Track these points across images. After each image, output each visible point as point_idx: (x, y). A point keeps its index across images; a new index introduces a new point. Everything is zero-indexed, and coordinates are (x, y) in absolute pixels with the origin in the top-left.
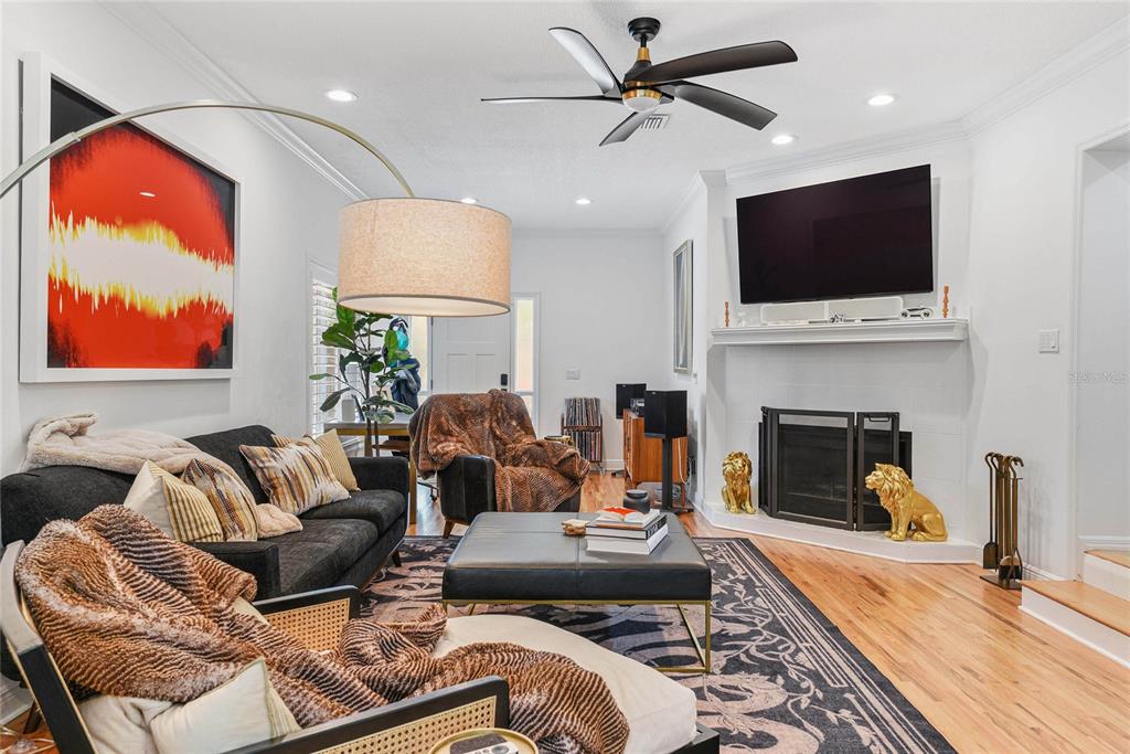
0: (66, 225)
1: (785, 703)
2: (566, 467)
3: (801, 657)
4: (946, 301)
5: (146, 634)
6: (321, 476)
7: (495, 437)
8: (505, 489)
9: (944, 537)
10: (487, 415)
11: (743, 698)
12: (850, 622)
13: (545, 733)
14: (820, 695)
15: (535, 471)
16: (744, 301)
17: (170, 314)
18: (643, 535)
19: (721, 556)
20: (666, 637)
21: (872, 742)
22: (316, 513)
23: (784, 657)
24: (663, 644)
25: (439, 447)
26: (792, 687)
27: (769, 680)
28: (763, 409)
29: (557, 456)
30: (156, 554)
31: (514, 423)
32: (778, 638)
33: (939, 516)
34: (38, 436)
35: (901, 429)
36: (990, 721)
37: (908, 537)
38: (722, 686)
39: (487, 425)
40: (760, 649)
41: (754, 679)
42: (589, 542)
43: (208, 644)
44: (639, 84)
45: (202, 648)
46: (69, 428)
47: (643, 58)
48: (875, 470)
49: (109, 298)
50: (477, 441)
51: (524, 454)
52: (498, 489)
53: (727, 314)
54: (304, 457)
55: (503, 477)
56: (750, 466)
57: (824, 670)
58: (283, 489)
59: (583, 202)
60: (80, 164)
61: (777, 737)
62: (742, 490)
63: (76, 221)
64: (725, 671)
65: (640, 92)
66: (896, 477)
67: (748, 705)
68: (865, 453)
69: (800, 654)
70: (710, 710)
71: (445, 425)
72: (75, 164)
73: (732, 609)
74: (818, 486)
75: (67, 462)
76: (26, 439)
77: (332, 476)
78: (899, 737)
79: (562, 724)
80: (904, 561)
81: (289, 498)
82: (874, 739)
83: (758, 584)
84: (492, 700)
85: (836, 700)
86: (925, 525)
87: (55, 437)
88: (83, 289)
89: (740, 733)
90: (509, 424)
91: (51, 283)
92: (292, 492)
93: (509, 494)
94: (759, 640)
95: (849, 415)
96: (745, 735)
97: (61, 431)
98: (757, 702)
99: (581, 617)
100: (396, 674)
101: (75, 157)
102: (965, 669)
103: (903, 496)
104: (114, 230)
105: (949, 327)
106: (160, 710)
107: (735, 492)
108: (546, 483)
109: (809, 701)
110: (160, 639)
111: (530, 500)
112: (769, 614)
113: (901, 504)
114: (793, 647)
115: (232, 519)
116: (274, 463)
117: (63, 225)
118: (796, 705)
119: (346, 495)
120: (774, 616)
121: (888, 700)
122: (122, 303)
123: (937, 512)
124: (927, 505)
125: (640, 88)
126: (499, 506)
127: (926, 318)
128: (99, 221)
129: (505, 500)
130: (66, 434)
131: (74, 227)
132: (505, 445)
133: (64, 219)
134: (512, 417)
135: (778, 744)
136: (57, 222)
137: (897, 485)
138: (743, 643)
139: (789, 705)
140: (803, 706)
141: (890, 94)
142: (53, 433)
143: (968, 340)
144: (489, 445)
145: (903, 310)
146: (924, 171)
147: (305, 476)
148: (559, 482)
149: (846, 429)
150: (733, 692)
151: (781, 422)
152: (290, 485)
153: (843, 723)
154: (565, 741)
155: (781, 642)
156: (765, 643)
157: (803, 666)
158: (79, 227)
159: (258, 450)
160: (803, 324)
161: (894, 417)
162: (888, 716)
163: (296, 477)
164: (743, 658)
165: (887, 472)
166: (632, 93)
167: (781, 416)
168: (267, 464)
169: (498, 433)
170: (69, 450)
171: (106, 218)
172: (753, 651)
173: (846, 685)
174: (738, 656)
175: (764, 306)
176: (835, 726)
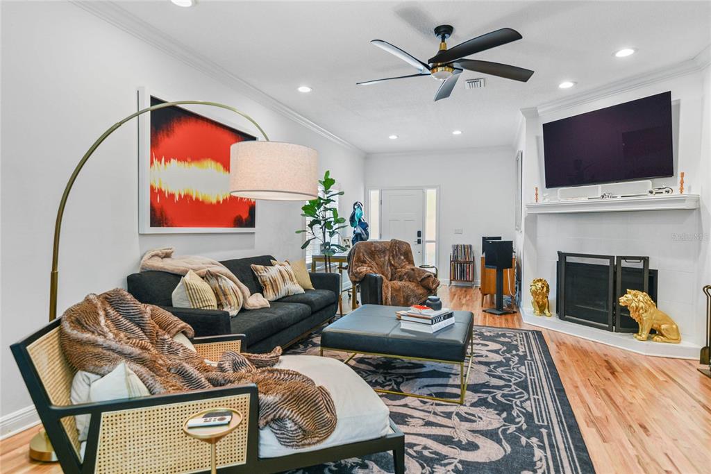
0: (161, 163)
1: (498, 428)
2: (424, 283)
3: (527, 405)
4: (682, 183)
5: (102, 345)
6: (288, 282)
7: (391, 265)
8: (387, 293)
9: (678, 340)
10: (387, 253)
11: (474, 421)
12: (577, 387)
13: (275, 416)
14: (524, 427)
15: (408, 284)
16: (548, 186)
17: (218, 202)
18: (430, 322)
19: (517, 340)
20: (451, 381)
21: (541, 460)
22: (284, 299)
23: (515, 403)
24: (446, 385)
25: (358, 269)
26: (510, 420)
27: (497, 414)
28: (559, 253)
29: (420, 276)
30: (132, 311)
31: (402, 258)
32: (520, 390)
33: (674, 326)
34: (145, 257)
35: (650, 268)
36: (636, 461)
37: (649, 339)
38: (466, 413)
39: (387, 258)
40: (504, 396)
41: (488, 412)
42: (402, 324)
43: (132, 353)
44: (439, 64)
45: (130, 354)
46: (160, 254)
47: (442, 49)
48: (627, 293)
49: (184, 196)
50: (381, 267)
51: (405, 274)
52: (383, 293)
53: (537, 195)
54: (280, 272)
55: (387, 287)
56: (548, 287)
57: (537, 413)
58: (269, 287)
59: (457, 133)
60: (168, 135)
61: (480, 446)
62: (543, 301)
63: (166, 161)
64: (473, 405)
65: (440, 69)
66: (641, 299)
67: (475, 426)
68: (622, 282)
69: (528, 402)
70: (449, 425)
71: (362, 257)
72: (165, 134)
73: (502, 371)
74: (598, 302)
75: (156, 269)
76: (142, 259)
77: (295, 281)
78: (561, 460)
79: (284, 413)
80: (644, 354)
81: (271, 291)
82: (543, 458)
83: (529, 358)
84: (248, 396)
85: (533, 431)
86: (663, 332)
87: (153, 258)
88: (170, 192)
89: (459, 440)
90: (399, 258)
91: (152, 189)
92: (273, 288)
93: (389, 295)
94: (506, 391)
95: (611, 258)
96: (462, 442)
97: (157, 255)
98: (481, 425)
99: (409, 365)
100: (224, 378)
101: (165, 132)
102: (641, 426)
103: (646, 311)
104: (186, 164)
105: (683, 200)
106: (95, 379)
107: (538, 303)
108: (413, 291)
109: (515, 429)
110: (109, 349)
111: (402, 300)
112: (524, 376)
113: (645, 316)
114: (526, 397)
115: (226, 299)
116: (265, 274)
117: (159, 163)
118: (504, 432)
119: (302, 291)
120: (526, 377)
121: (569, 436)
122: (191, 198)
123: (672, 323)
124: (666, 319)
125: (440, 66)
126: (384, 302)
127: (666, 194)
128: (178, 161)
129: (386, 299)
130: (160, 257)
131: (165, 164)
132: (396, 269)
133: (160, 160)
134: (401, 254)
135: (479, 450)
136: (155, 162)
137: (641, 304)
138: (495, 391)
139: (500, 430)
140: (509, 432)
141: (633, 48)
142: (153, 256)
143: (699, 209)
144: (387, 269)
145: (651, 189)
146: (667, 96)
147: (280, 281)
148: (420, 291)
149: (608, 266)
150: (470, 417)
151: (567, 261)
152: (272, 285)
153: (529, 446)
154: (287, 423)
155: (521, 393)
156: (509, 393)
157: (525, 409)
158: (167, 164)
159: (259, 267)
160: (584, 199)
161: (646, 260)
162: (561, 446)
163: (275, 281)
164: (490, 400)
165: (635, 295)
166: (435, 70)
167: (567, 257)
168: (262, 274)
169: (393, 262)
170: (159, 264)
171: (182, 158)
172: (499, 397)
173: (546, 423)
174: (487, 398)
175: (560, 189)
176: (522, 446)
